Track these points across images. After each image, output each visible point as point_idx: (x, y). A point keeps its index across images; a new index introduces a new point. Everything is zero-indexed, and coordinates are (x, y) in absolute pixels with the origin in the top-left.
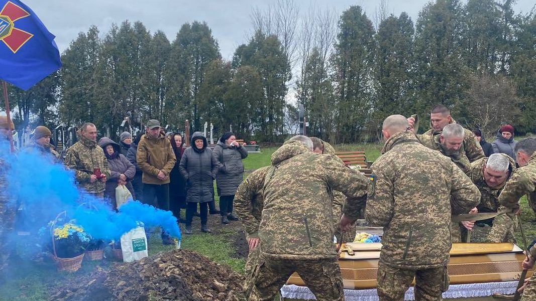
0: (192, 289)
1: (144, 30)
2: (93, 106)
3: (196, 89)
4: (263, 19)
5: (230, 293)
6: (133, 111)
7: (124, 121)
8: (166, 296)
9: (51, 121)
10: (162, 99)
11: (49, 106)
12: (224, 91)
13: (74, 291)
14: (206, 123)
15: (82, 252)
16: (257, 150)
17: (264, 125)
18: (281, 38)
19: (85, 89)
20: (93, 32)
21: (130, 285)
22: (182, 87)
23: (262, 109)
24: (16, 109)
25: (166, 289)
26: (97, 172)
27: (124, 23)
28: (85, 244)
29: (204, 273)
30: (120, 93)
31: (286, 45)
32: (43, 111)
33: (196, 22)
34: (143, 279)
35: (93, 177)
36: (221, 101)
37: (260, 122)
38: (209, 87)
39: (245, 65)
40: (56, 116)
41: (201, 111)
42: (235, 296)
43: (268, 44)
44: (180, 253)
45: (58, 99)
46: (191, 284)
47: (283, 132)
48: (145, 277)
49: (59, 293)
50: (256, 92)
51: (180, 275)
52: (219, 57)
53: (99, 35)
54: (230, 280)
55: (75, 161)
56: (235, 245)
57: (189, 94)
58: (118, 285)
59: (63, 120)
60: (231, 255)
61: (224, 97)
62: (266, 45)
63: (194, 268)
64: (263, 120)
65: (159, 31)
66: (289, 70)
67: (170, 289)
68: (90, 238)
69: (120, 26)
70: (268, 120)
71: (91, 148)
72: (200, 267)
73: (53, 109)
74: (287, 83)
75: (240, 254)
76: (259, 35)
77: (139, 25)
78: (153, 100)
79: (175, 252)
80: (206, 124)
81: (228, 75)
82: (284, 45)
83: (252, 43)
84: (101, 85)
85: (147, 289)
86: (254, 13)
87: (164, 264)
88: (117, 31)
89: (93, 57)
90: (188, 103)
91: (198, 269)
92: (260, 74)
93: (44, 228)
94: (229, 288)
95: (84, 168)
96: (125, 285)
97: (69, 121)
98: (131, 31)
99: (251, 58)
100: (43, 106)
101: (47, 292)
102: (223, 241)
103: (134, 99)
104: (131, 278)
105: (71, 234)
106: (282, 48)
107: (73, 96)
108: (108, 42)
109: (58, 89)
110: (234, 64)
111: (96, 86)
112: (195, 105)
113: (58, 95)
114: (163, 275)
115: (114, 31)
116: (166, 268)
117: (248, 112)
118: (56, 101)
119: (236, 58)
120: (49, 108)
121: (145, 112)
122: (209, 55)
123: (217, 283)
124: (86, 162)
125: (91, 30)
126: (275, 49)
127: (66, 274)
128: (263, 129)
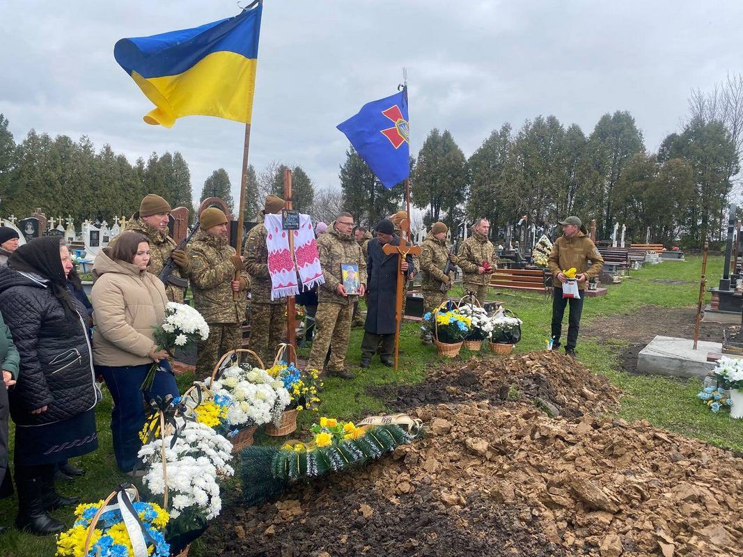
0: (557, 391)
1: (557, 123)
2: (499, 203)
3: (611, 185)
4: (706, 103)
5: (599, 403)
6: (538, 210)
7: (522, 220)
8: (528, 392)
9: (458, 218)
10: (572, 197)
11: (458, 204)
12: (646, 187)
13: (448, 373)
14: (618, 223)
15: (459, 340)
16: (679, 258)
17: (694, 228)
18: (728, 124)
19: (493, 187)
20: (506, 129)
21: (497, 375)
22: (595, 184)
23: (693, 209)
24: (429, 207)
25: (529, 386)
26: (485, 264)
27: (537, 119)
28: (463, 333)
29: (573, 378)
30: (528, 191)
31: (735, 132)
32: (451, 209)
33: (618, 112)
34: (509, 372)
35: (481, 269)
36: (639, 199)
37: (689, 224)
38: (627, 183)
39: (674, 158)
40: (464, 214)
41: (615, 210)
42: (604, 407)
43: (709, 132)
44: (550, 354)
45: (467, 197)
46: (557, 386)
47: (720, 237)
48: (511, 370)
49: (435, 373)
50: (686, 189)
51: (546, 374)
52: (643, 149)
53: (512, 133)
54: (603, 390)
55: (467, 254)
56: (621, 357)
57: (603, 191)
58: (486, 373)
59: (469, 218)
60: (612, 367)
61: (644, 195)
62: (706, 133)
63: (562, 371)
64: (694, 222)
65: (573, 125)
66: (737, 162)
67: (533, 386)
68: (468, 328)
69: (533, 121)
70: (701, 223)
71: (482, 244)
72: (569, 371)
73: (461, 207)
74: (731, 178)
75: (623, 367)
76: (698, 121)
77: (552, 120)
78: (562, 198)
79: (545, 352)
80: (617, 225)
81: (652, 170)
82: (732, 131)
83: (687, 132)
84: (509, 182)
85: (511, 382)
86: (694, 96)
87: (531, 361)
88: (531, 127)
89: (503, 154)
90: (601, 201)
91: (568, 373)
92: (694, 168)
93: (429, 314)
94: (599, 398)
95: (474, 261)
96: (492, 375)
97: (475, 219)
98: (544, 126)
99: (683, 150)
100: (451, 204)
101: (425, 370)
102: (608, 352)
103: (542, 197)
104: (498, 370)
105: (452, 322)
106: (729, 137)
107: (480, 195)
108: (519, 140)
109: (468, 187)
110: (660, 158)
111: (504, 184)
112: (609, 204)
113: (467, 194)
114: (529, 372)
115: (527, 127)
116: (532, 366)
117: (674, 213)
118: (465, 199)
119: (663, 150)
120: (457, 206)
121: (552, 211)
122: (631, 148)
123: (586, 390)
124: (477, 255)
125: (504, 128)
126: (718, 138)
127: (445, 358)
128: (692, 233)
